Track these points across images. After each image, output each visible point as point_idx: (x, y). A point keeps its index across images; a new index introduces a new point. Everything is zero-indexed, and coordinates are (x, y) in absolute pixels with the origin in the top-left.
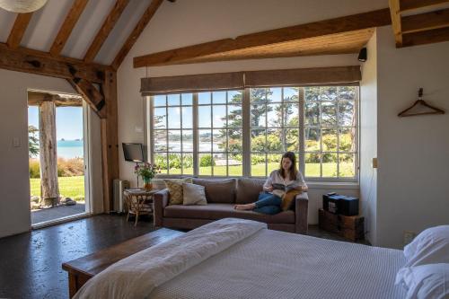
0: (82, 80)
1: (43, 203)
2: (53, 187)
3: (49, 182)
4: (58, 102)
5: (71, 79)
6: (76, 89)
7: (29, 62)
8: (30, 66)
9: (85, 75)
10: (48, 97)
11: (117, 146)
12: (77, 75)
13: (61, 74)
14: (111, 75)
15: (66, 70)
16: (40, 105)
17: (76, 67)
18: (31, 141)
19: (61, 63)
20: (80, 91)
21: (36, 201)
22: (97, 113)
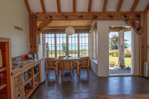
0: (130, 20)
1: (119, 67)
2: (122, 62)
3: (121, 60)
4: (125, 30)
5: (125, 20)
6: (128, 24)
7: (109, 16)
8: (110, 18)
9: (131, 17)
10: (121, 28)
11: (147, 47)
12: (127, 18)
13: (121, 18)
14: (144, 15)
15: (123, 17)
16: (119, 32)
17: (127, 15)
18: (125, 44)
19: (120, 14)
20: (129, 24)
21: (117, 66)
22: (137, 32)
